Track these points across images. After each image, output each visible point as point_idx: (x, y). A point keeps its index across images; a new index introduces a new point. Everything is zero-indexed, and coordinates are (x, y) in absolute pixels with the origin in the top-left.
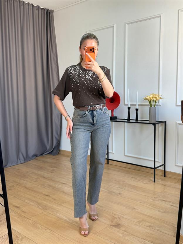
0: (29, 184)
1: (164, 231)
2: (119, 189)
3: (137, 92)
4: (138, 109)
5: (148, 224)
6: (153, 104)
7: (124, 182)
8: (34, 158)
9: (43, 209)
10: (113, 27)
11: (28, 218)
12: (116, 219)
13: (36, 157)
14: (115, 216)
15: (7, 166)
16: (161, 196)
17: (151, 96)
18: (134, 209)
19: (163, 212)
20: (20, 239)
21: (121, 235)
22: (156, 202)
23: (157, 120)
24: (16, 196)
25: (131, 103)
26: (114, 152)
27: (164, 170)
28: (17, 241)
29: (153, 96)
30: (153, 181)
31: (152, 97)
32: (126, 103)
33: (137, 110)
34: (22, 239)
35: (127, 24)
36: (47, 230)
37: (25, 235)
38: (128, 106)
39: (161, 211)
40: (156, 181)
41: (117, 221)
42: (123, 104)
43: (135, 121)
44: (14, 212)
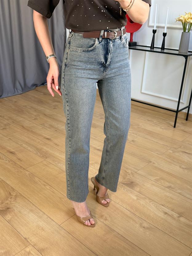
0: (27, 123)
1: (188, 196)
2: (133, 134)
3: (168, 9)
4: (166, 33)
5: (168, 184)
6: (187, 27)
7: (139, 125)
8: (34, 88)
9: (43, 157)
11: (24, 169)
12: (129, 175)
13: (36, 87)
14: (128, 172)
15: (3, 96)
16: (182, 147)
17: (186, 17)
18: (150, 162)
19: (185, 169)
20: (13, 197)
21: (135, 198)
22: (177, 154)
23: (189, 50)
24: (11, 138)
25: (158, 25)
27: (187, 112)
28: (10, 199)
29: (189, 16)
30: (173, 125)
31: (188, 18)
32: (151, 24)
33: (165, 35)
34: (16, 196)
36: (46, 187)
37: (20, 192)
38: (153, 29)
39: (182, 167)
40: (176, 126)
41: (131, 177)
42: (147, 25)
43: (160, 49)
44: (8, 159)
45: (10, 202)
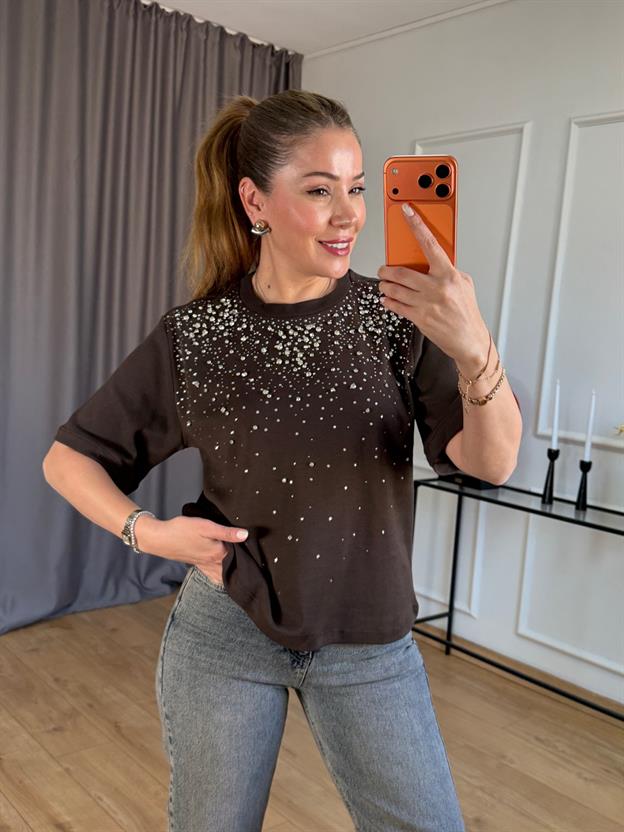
0: (131, 714)
3: (594, 397)
4: (590, 463)
10: (521, 131)
25: (563, 434)
26: (474, 611)
32: (542, 429)
33: (585, 467)
35: (576, 123)
38: (549, 447)
42: (531, 431)
43: (573, 507)
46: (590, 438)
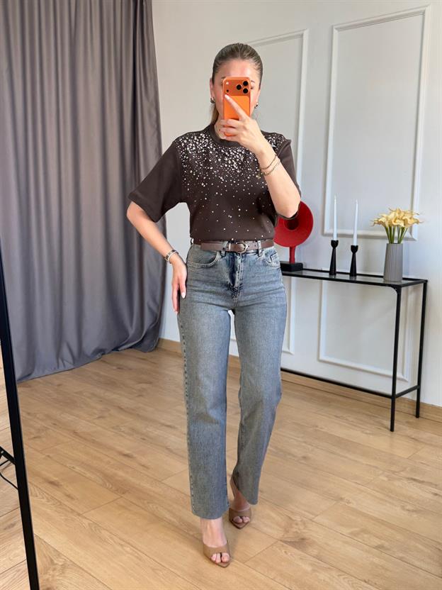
0: (83, 426)
1: (417, 563)
2: (304, 444)
3: (357, 205)
4: (357, 246)
5: (377, 542)
6: (396, 234)
7: (317, 426)
8: (98, 357)
9: (117, 490)
10: (302, 35)
11: (79, 515)
12: (297, 524)
13: (103, 354)
14: (294, 519)
15: (33, 375)
16: (407, 469)
17: (392, 216)
18: (342, 499)
19: (413, 511)
20: (59, 567)
21: (309, 569)
22: (397, 483)
23: (404, 276)
24: (51, 455)
25: (341, 231)
26: (292, 350)
27: (415, 399)
28: (51, 572)
29: (397, 215)
30: (389, 427)
31: (396, 219)
32: (327, 230)
33: (354, 249)
34: (64, 567)
35: (336, 29)
36: (125, 548)
37: (71, 558)
38: (332, 239)
39: (407, 508)
40: (395, 429)
41: (299, 529)
42: (320, 232)
43: (348, 276)
44: (47, 496)
45: (53, 576)
46: (356, 233)
